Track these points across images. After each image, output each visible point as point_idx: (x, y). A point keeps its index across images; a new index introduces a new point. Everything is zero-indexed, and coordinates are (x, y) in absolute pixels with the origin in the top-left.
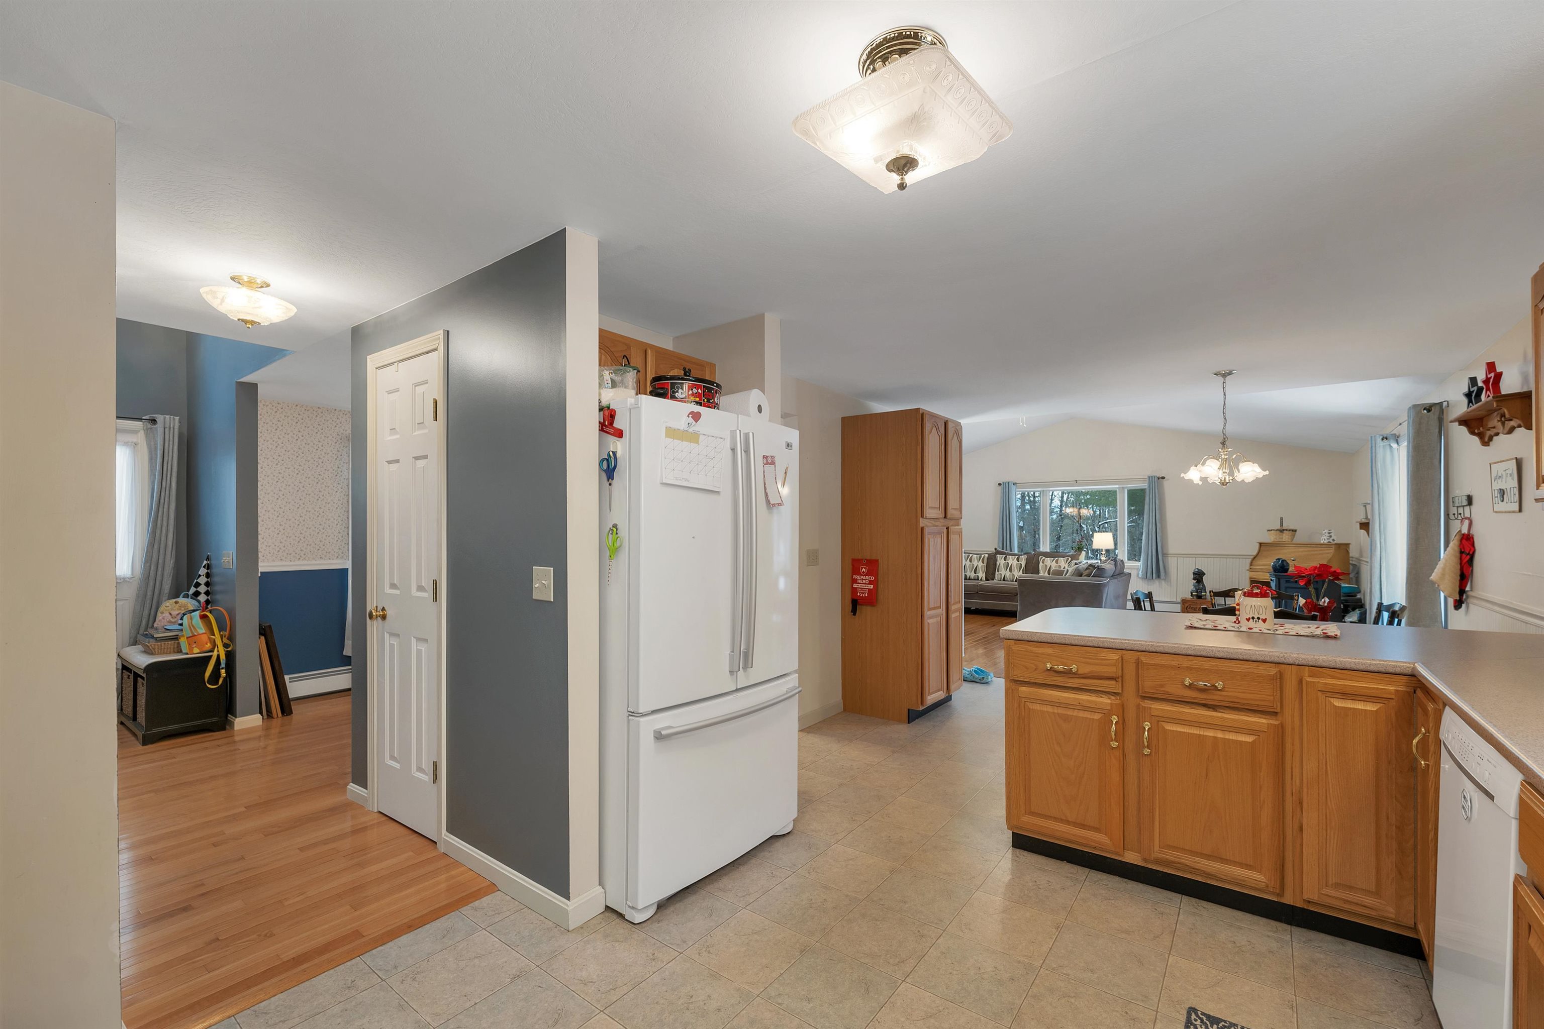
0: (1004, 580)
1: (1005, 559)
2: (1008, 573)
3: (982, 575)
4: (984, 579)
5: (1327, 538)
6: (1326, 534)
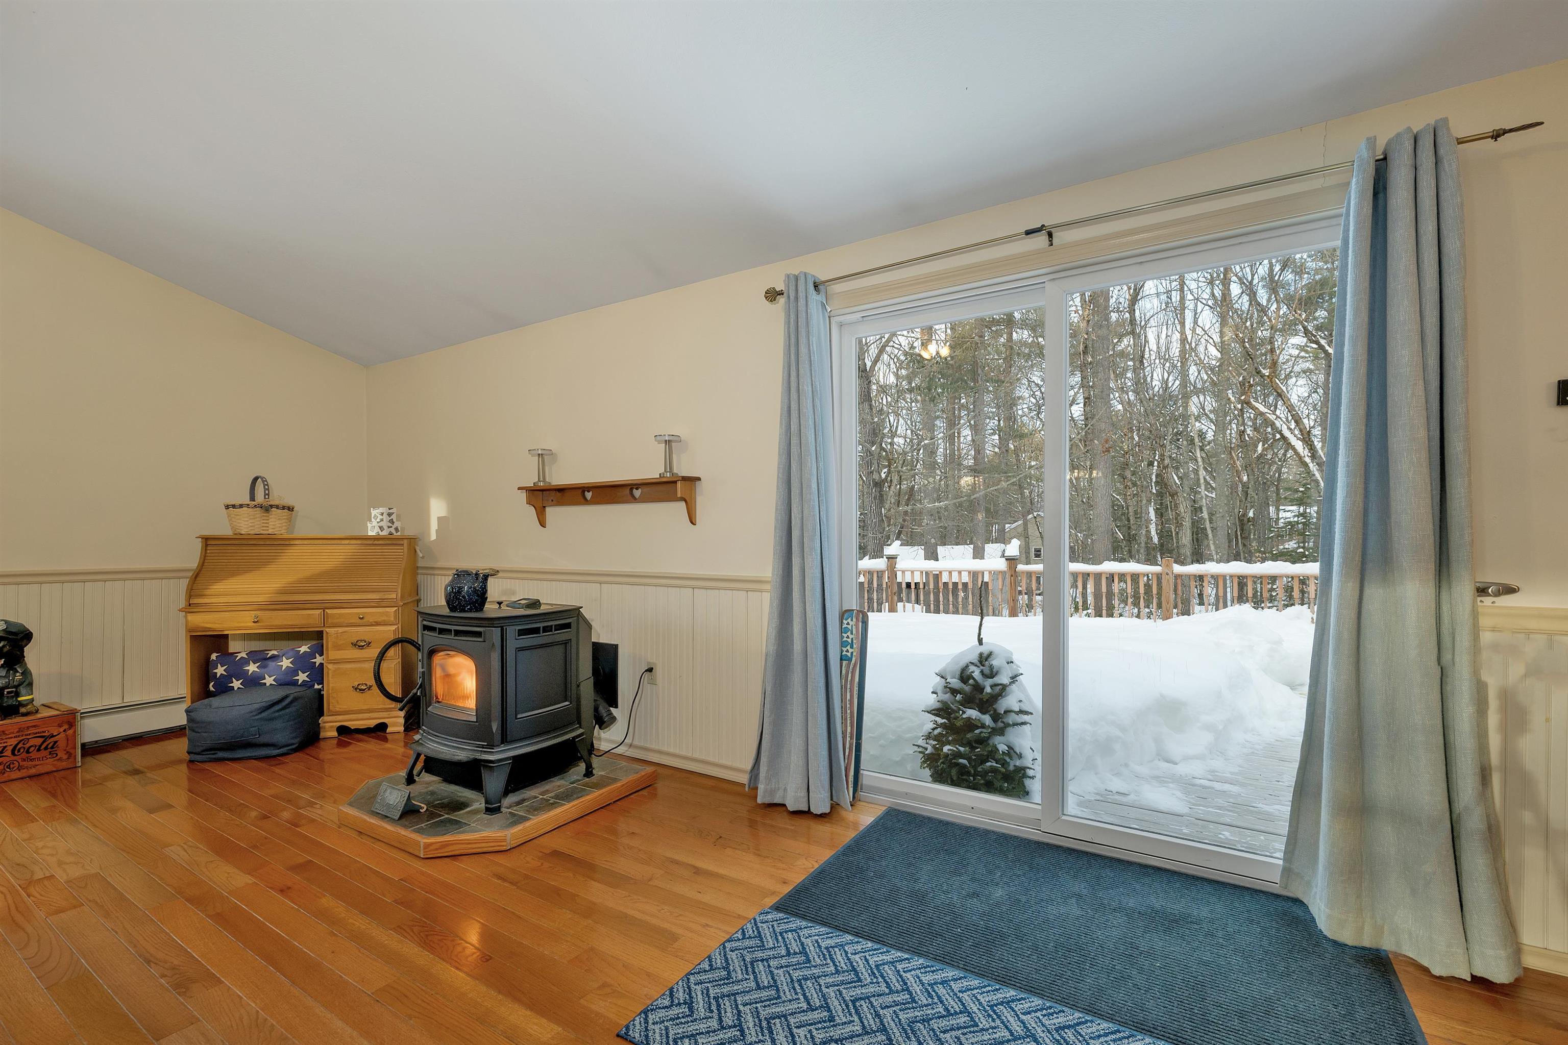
5: (381, 524)
6: (380, 517)
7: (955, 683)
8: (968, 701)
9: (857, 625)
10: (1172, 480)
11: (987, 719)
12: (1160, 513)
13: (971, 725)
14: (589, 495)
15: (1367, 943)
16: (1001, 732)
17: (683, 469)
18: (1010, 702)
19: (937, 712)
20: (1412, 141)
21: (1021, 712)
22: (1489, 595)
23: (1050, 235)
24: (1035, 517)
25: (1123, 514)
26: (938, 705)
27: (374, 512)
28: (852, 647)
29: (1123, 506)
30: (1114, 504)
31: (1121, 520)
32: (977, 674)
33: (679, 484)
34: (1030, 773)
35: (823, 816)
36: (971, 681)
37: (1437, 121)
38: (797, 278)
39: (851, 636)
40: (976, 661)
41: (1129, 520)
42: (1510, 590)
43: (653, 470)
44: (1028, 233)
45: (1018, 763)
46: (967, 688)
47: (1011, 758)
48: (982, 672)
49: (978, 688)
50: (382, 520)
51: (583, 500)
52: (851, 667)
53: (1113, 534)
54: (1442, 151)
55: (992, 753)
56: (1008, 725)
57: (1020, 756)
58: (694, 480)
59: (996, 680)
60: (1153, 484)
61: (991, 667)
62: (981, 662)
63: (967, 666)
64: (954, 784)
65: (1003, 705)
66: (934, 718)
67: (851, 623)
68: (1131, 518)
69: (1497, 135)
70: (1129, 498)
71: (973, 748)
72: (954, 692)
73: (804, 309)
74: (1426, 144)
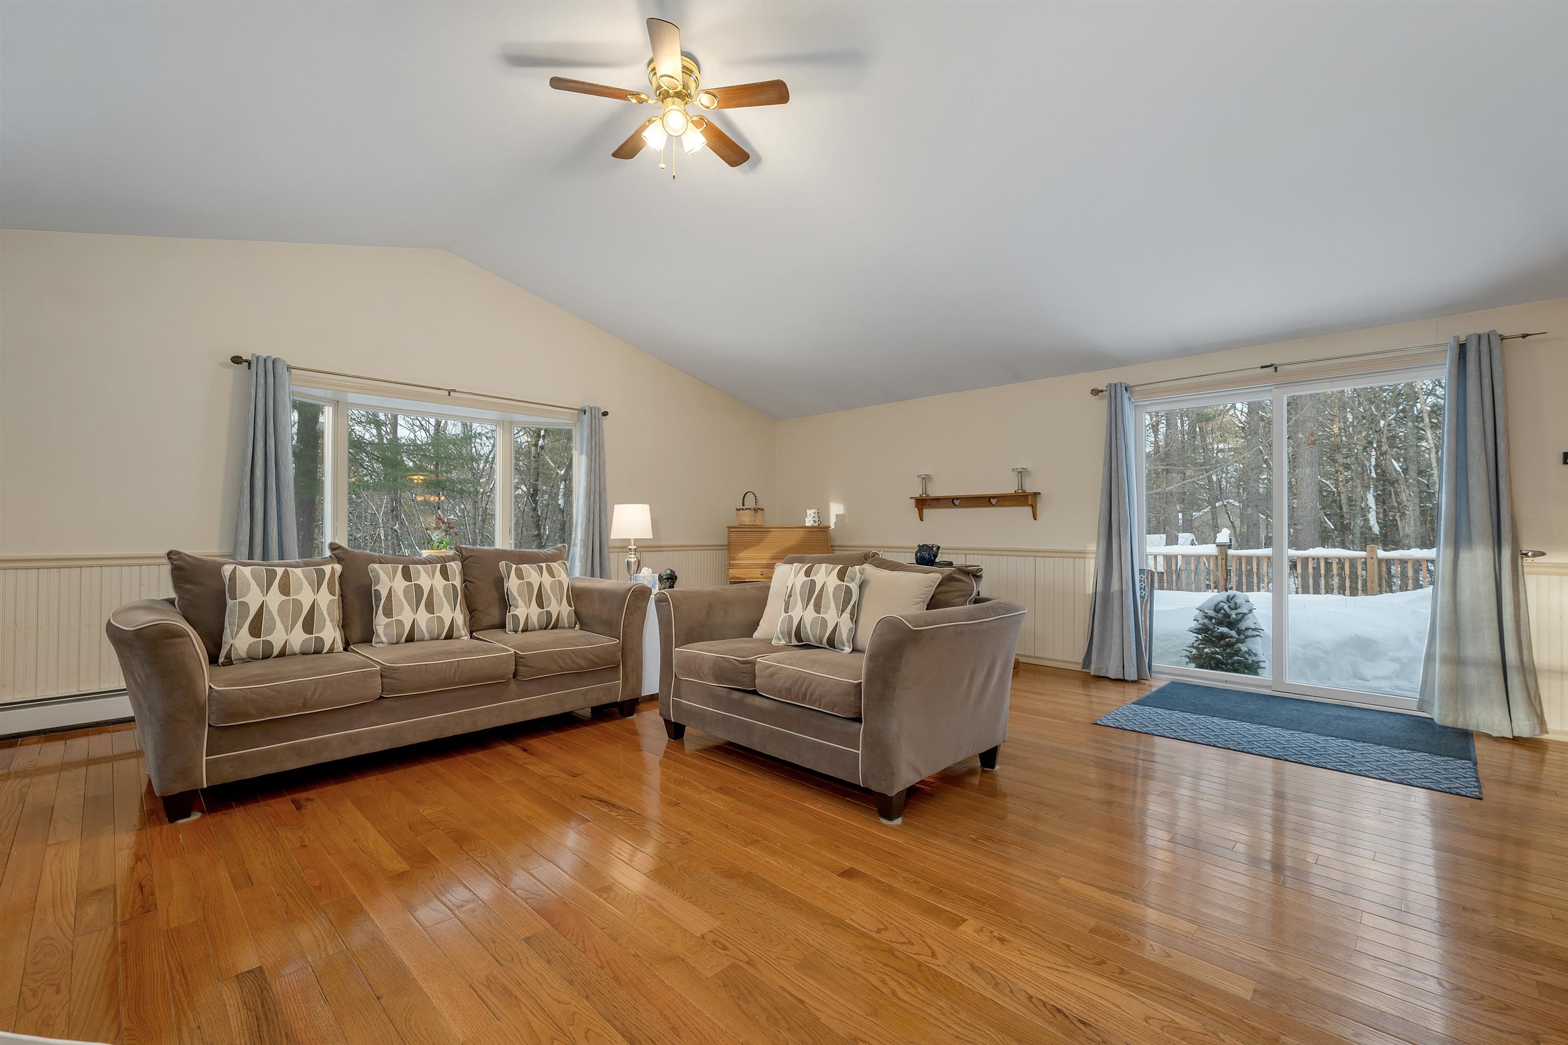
0: (410, 639)
1: (407, 575)
2: (423, 618)
3: (330, 634)
4: (339, 646)
5: (814, 519)
6: (813, 515)
7: (1211, 613)
8: (1220, 623)
9: (1147, 577)
10: (1391, 467)
11: (1233, 633)
12: (1381, 500)
13: (1223, 636)
14: (957, 502)
15: (1460, 726)
16: (1242, 641)
17: (1030, 488)
18: (1248, 623)
19: (1198, 631)
20: (1477, 340)
21: (1255, 630)
22: (1529, 557)
23: (1276, 368)
24: (1225, 506)
25: (1334, 501)
26: (1199, 626)
27: (809, 512)
28: (1144, 591)
29: (1334, 492)
30: (1321, 488)
31: (1331, 508)
32: (1226, 607)
33: (1030, 497)
34: (1262, 664)
35: (1133, 682)
36: (1222, 611)
37: (1490, 331)
38: (1115, 385)
39: (1144, 584)
40: (1225, 601)
41: (1341, 508)
42: (1543, 554)
43: (1010, 488)
44: (1262, 367)
45: (1254, 659)
46: (1220, 616)
47: (1250, 655)
48: (1229, 606)
49: (1227, 616)
50: (814, 517)
51: (953, 505)
52: (1145, 601)
53: (1322, 523)
54: (1492, 346)
55: (1238, 652)
56: (1247, 637)
57: (1256, 655)
58: (1036, 494)
59: (1239, 611)
60: (1372, 468)
61: (1236, 603)
62: (1228, 601)
63: (1219, 603)
64: (1212, 669)
65: (1243, 625)
66: (1195, 635)
67: (1143, 577)
68: (1343, 506)
69: (1524, 336)
70: (1341, 484)
71: (1225, 650)
72: (1210, 618)
73: (1120, 402)
74: (1484, 342)
